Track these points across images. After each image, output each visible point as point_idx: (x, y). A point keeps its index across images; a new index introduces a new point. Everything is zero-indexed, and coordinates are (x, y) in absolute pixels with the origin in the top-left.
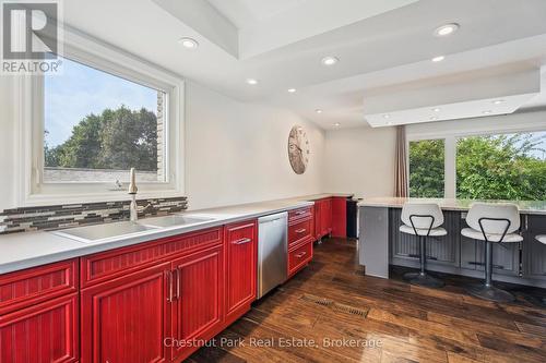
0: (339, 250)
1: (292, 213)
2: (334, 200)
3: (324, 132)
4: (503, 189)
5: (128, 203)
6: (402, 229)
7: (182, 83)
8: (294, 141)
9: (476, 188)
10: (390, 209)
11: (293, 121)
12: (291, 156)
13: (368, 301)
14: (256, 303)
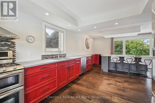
0: (97, 67)
1: (87, 58)
2: (96, 55)
3: (94, 39)
4: (141, 53)
5: (58, 55)
6: (111, 61)
7: (65, 31)
8: (87, 41)
9: (134, 52)
10: (109, 57)
11: (87, 37)
12: (86, 45)
13: (103, 75)
14: (80, 75)
